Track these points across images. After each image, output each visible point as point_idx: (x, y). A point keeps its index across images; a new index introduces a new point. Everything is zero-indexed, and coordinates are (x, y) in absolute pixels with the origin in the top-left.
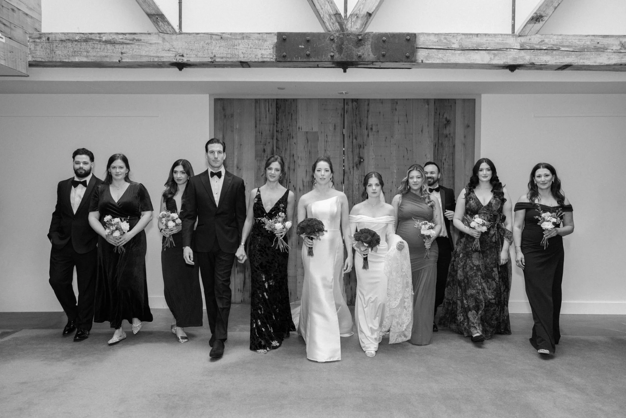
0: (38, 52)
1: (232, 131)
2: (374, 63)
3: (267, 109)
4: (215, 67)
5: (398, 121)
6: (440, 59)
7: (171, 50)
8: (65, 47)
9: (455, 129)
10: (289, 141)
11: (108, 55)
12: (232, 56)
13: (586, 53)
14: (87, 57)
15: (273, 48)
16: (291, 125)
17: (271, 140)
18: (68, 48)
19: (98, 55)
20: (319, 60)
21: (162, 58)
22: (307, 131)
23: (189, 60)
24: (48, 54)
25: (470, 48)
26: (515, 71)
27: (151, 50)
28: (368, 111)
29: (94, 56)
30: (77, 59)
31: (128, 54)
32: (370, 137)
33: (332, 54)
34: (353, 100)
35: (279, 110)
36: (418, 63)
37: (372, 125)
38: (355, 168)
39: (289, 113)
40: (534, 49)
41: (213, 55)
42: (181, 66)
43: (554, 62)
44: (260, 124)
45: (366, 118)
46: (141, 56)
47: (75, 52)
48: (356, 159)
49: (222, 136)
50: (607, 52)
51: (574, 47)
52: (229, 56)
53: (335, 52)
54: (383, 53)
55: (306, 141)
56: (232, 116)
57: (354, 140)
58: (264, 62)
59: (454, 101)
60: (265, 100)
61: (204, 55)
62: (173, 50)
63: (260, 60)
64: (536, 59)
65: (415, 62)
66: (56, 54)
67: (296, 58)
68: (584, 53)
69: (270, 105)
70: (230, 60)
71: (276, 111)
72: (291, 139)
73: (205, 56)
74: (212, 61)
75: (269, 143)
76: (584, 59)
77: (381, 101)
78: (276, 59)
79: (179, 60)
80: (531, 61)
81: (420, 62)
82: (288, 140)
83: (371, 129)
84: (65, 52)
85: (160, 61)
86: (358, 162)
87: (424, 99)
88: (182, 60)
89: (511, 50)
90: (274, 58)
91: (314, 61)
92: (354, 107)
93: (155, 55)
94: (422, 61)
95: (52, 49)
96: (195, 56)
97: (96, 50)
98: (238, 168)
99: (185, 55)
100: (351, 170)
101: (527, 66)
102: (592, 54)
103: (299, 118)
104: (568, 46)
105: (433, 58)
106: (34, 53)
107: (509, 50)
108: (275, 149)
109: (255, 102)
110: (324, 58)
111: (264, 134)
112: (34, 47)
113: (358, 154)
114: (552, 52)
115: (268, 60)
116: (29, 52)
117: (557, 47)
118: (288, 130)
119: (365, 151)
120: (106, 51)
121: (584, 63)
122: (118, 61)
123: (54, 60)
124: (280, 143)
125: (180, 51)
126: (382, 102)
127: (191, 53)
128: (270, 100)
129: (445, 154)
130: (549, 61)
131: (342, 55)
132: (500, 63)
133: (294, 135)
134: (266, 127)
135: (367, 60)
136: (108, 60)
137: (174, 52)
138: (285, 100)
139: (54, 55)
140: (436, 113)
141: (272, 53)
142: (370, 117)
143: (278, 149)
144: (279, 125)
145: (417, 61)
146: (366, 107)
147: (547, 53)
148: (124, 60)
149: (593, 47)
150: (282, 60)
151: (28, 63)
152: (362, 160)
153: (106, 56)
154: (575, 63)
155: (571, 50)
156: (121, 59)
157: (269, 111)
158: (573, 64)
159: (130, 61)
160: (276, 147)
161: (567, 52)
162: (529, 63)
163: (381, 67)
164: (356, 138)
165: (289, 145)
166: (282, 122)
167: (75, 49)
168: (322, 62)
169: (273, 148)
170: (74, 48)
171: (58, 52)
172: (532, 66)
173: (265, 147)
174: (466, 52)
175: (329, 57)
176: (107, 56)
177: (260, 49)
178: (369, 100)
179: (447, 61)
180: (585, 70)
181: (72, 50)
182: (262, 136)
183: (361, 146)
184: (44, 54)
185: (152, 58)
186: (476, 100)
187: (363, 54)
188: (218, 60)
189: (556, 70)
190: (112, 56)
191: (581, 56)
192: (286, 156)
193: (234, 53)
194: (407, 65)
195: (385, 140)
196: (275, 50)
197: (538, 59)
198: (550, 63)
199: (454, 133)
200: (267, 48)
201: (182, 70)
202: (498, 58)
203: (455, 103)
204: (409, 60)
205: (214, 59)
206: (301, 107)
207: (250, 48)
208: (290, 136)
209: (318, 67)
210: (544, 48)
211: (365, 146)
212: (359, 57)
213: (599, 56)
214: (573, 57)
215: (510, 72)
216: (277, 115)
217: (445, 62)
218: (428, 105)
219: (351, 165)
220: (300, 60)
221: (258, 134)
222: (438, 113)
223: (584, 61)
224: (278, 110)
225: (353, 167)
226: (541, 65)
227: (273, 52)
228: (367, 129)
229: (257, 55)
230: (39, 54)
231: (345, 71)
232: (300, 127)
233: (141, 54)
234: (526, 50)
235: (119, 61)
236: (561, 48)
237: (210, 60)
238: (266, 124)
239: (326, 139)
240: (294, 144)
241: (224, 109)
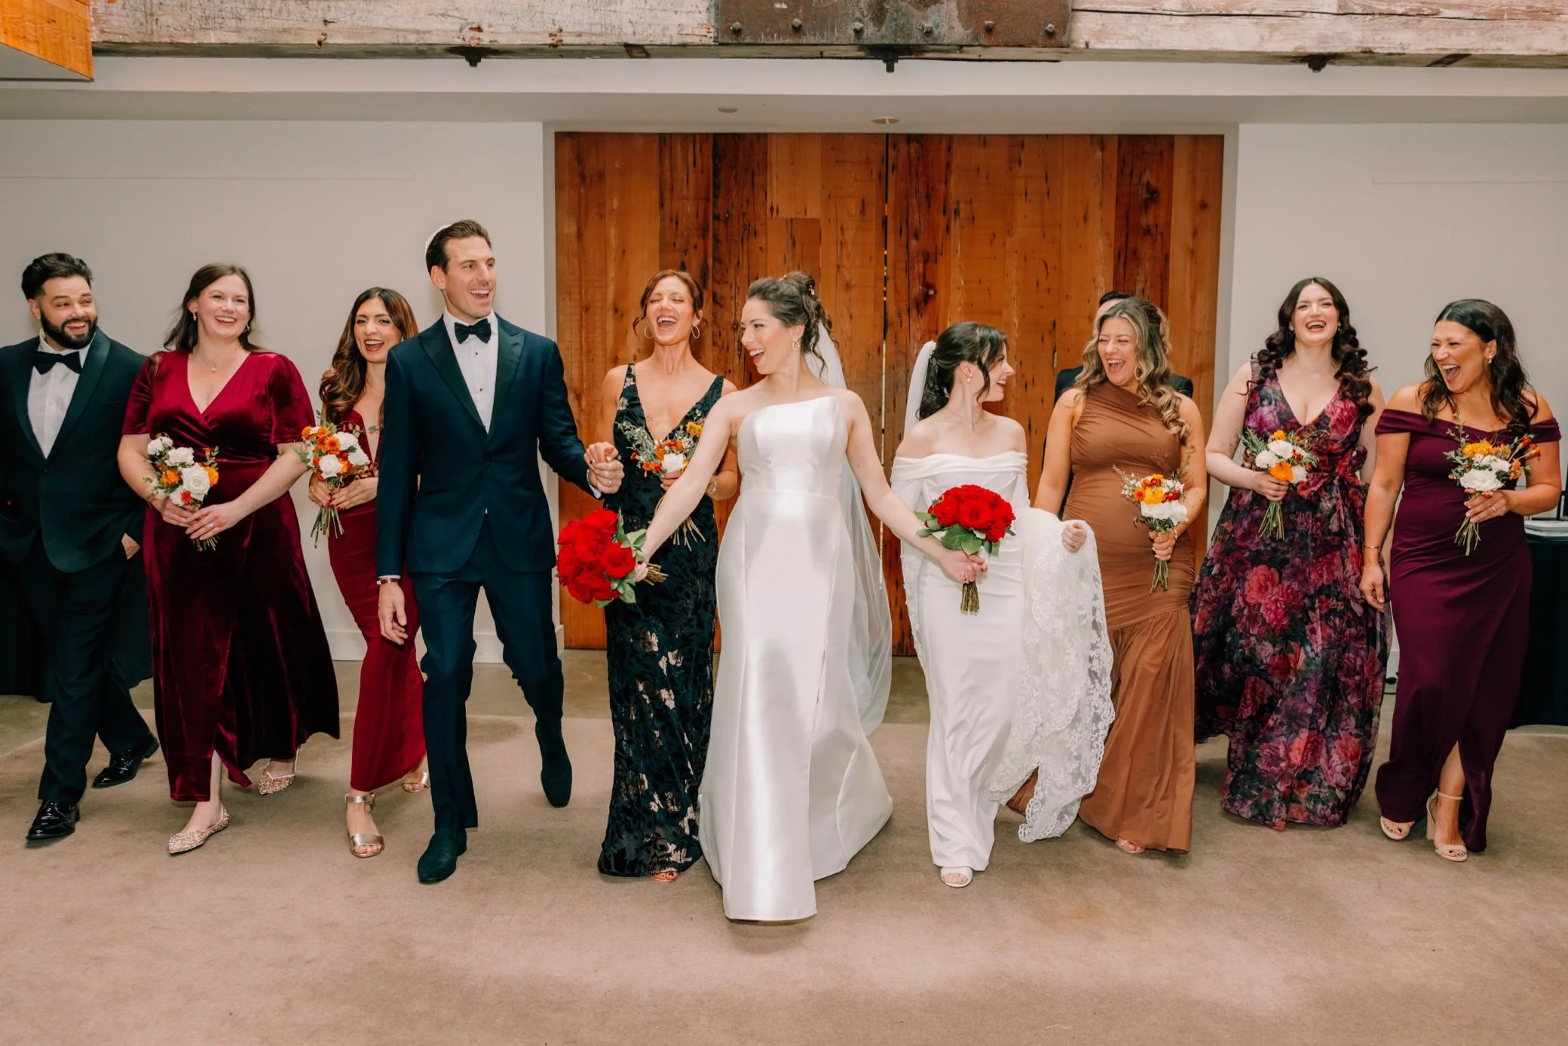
0: (115, 17)
1: (602, 216)
2: (965, 49)
3: (691, 160)
4: (561, 56)
5: (1024, 191)
6: (1131, 38)
7: (450, 13)
8: (182, 6)
9: (1169, 213)
10: (745, 240)
11: (291, 26)
12: (603, 29)
13: (1506, 23)
14: (238, 31)
15: (708, 9)
16: (751, 200)
17: (702, 240)
18: (188, 8)
19: (266, 27)
20: (825, 41)
21: (427, 35)
22: (793, 216)
23: (496, 41)
24: (141, 24)
25: (1209, 10)
26: (1323, 70)
27: (398, 14)
28: (948, 166)
29: (256, 30)
30: (213, 38)
31: (340, 25)
32: (952, 231)
33: (858, 25)
34: (909, 138)
35: (720, 162)
36: (1076, 49)
37: (958, 203)
38: (914, 313)
39: (746, 170)
40: (1373, 14)
41: (557, 27)
42: (474, 54)
43: (1424, 47)
44: (671, 199)
45: (943, 185)
46: (374, 30)
47: (207, 18)
48: (917, 289)
49: (576, 229)
50: (1559, 21)
51: (1475, 9)
52: (597, 29)
53: (866, 19)
54: (987, 22)
55: (790, 242)
56: (601, 176)
57: (913, 243)
58: (684, 45)
59: (1170, 140)
60: (685, 136)
61: (533, 26)
62: (456, 14)
63: (676, 41)
64: (1379, 38)
65: (1068, 46)
66: (159, 23)
67: (766, 35)
68: (1500, 23)
69: (697, 148)
70: (600, 41)
71: (714, 164)
72: (752, 237)
73: (536, 30)
74: (554, 42)
75: (696, 247)
76: (1500, 39)
77: (982, 141)
78: (716, 39)
79: (471, 39)
80: (1365, 45)
81: (1083, 46)
82: (743, 238)
83: (957, 212)
84: (184, 19)
85: (421, 42)
86: (922, 298)
87: (1092, 136)
88: (479, 39)
89: (1315, 15)
90: (710, 35)
91: (813, 42)
92: (913, 154)
93: (410, 26)
94: (1087, 44)
95: (148, 12)
96: (509, 29)
97: (261, 14)
98: (616, 310)
99: (484, 27)
100: (905, 316)
101: (1354, 56)
102: (1522, 26)
103: (771, 185)
104: (1460, 7)
105: (1115, 37)
106: (105, 22)
107: (1308, 15)
108: (710, 261)
109: (660, 142)
110: (838, 36)
111: (682, 226)
112: (105, 6)
113: (922, 275)
114: (1419, 21)
115: (696, 40)
116: (92, 19)
117: (1432, 9)
118: (744, 214)
119: (941, 267)
120: (285, 15)
121: (1499, 49)
122: (316, 42)
123: (156, 40)
124: (723, 248)
125: (475, 19)
126: (984, 143)
127: (500, 22)
128: (698, 139)
129: (1142, 279)
130: (1409, 45)
131: (883, 29)
132: (1284, 50)
133: (758, 228)
134: (688, 209)
135: (946, 42)
136: (289, 39)
137: (456, 20)
138: (737, 137)
139: (155, 26)
140: (1122, 171)
141: (705, 22)
142: (953, 181)
143: (717, 264)
144: (721, 202)
145: (1075, 45)
146: (943, 154)
147: (1404, 24)
148: (330, 41)
149: (1524, 8)
150: (730, 41)
151: (90, 48)
152: (931, 292)
153: (285, 31)
154: (1477, 51)
155: (1470, 15)
156: (324, 37)
157: (695, 164)
158: (1472, 52)
159: (347, 41)
160: (714, 259)
161: (1457, 21)
162: (1360, 50)
163: (982, 57)
164: (917, 237)
165: (746, 254)
166: (728, 192)
167: (207, 12)
168: (832, 45)
169: (705, 261)
170: (205, 9)
171: (165, 20)
172: (1367, 57)
173: (685, 259)
174: (1200, 19)
175: (852, 32)
176: (289, 29)
177: (676, 12)
178: (950, 137)
179: (1151, 45)
180: (1503, 65)
181: (199, 13)
182: (676, 228)
183: (928, 255)
184: (130, 25)
185: (401, 34)
186: (1225, 138)
187: (937, 27)
188: (568, 40)
189: (1429, 66)
190: (300, 29)
191: (1493, 32)
192: (738, 280)
193: (608, 21)
194: (1049, 53)
195: (991, 241)
196: (713, 15)
197: (1383, 38)
198: (1412, 50)
199: (1168, 224)
200: (693, 9)
201: (479, 64)
202: (1281, 37)
203: (1173, 147)
204: (1052, 42)
205: (559, 38)
206: (777, 156)
207: (651, 10)
208: (750, 231)
209: (822, 57)
210: (1400, 11)
211: (939, 257)
212: (927, 32)
213: (1538, 32)
214: (1473, 33)
215: (1311, 70)
216: (716, 175)
217: (1144, 48)
218: (1102, 150)
219: (904, 306)
220: (776, 42)
221: (667, 223)
222: (1127, 171)
223: (1500, 44)
224: (717, 161)
225: (909, 311)
226: (1390, 54)
227: (709, 20)
228: (944, 213)
229: (667, 29)
230: (117, 24)
231: (890, 69)
232: (775, 208)
233: (374, 25)
234: (1353, 16)
235: (320, 43)
236: (1441, 10)
237: (549, 41)
238: (687, 199)
239: (840, 237)
240: (758, 250)
241: (580, 160)
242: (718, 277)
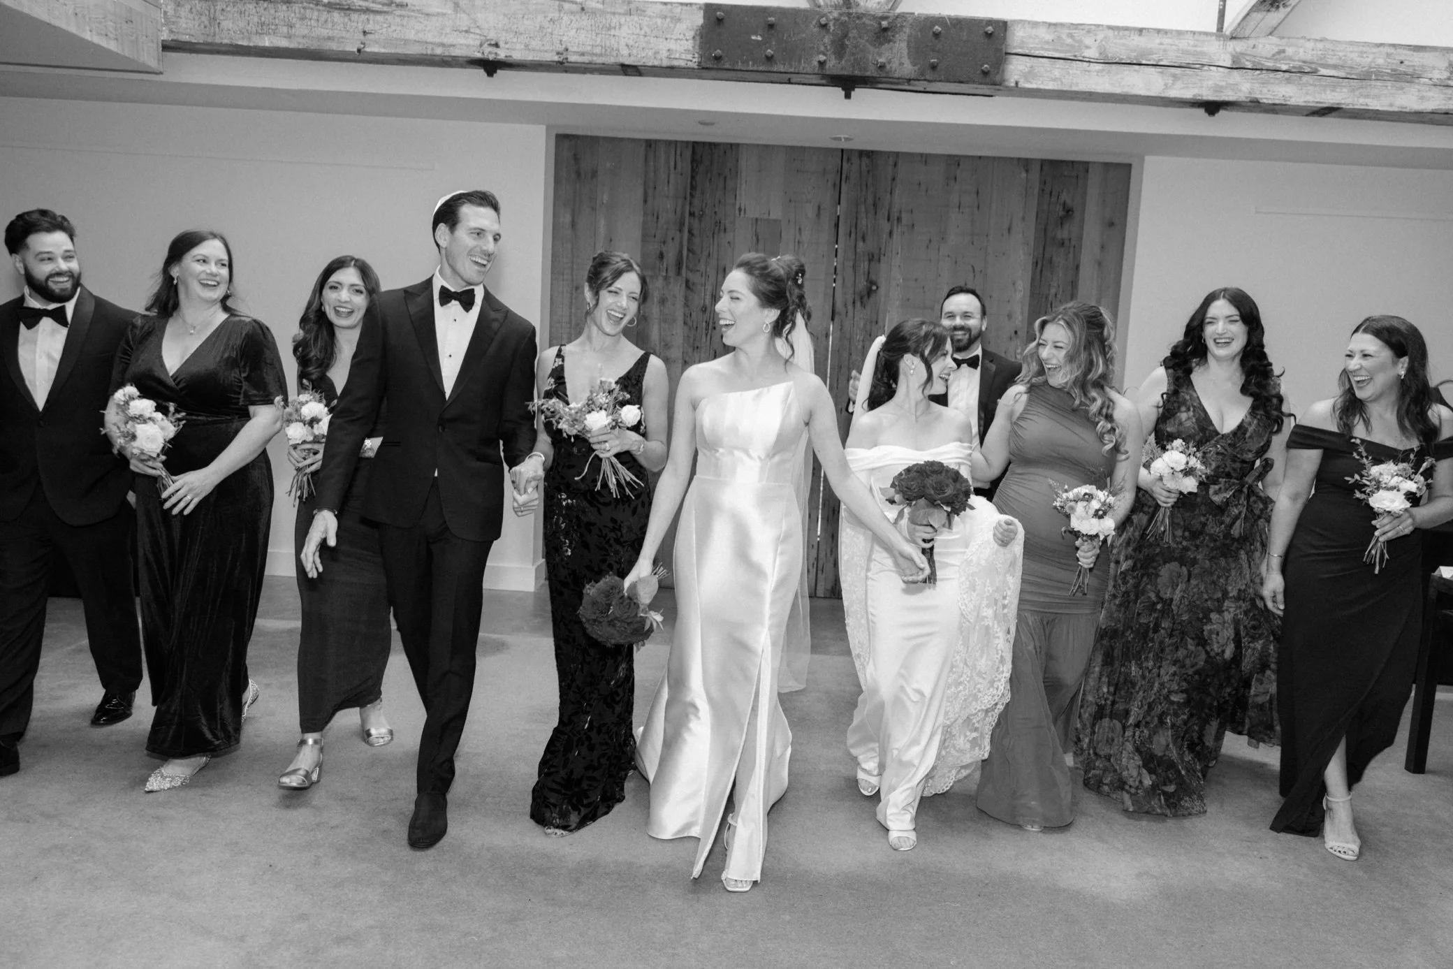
0: (184, 20)
1: (594, 209)
2: (912, 82)
3: (672, 164)
4: (566, 72)
5: (958, 205)
6: (1054, 80)
7: (472, 30)
8: (241, 13)
9: (1082, 228)
10: (716, 236)
11: (334, 35)
12: (603, 51)
13: (1373, 83)
14: (289, 37)
15: (694, 37)
16: (722, 201)
17: (678, 232)
18: (247, 15)
19: (313, 35)
20: (792, 70)
21: (451, 48)
22: (757, 215)
23: (510, 56)
24: (205, 27)
25: (1122, 59)
26: (1216, 115)
27: (428, 29)
28: (894, 179)
29: (304, 37)
30: (267, 42)
31: (377, 36)
32: (895, 236)
33: (822, 58)
34: (862, 154)
35: (697, 166)
36: (1007, 87)
37: (900, 212)
38: (858, 304)
39: (719, 174)
40: (1261, 70)
41: (564, 47)
42: (491, 67)
43: (1302, 100)
44: (654, 197)
45: (888, 196)
46: (406, 42)
47: (263, 24)
48: (862, 284)
49: (570, 219)
50: (1419, 84)
51: (1348, 70)
52: (598, 50)
53: (829, 53)
54: (932, 60)
55: (754, 238)
56: (594, 174)
57: (860, 244)
58: (672, 68)
59: (1086, 166)
60: (669, 143)
61: (543, 45)
62: (478, 31)
63: (665, 63)
64: (1265, 90)
65: (1000, 85)
66: (221, 27)
67: (743, 63)
68: (1368, 82)
69: (678, 152)
70: (600, 60)
71: (692, 167)
72: (722, 233)
73: (546, 49)
74: (561, 60)
75: (673, 239)
76: (1367, 96)
77: (924, 160)
78: (699, 63)
79: (489, 54)
80: (1253, 96)
81: (1013, 85)
82: (713, 234)
83: (899, 219)
84: (242, 24)
85: (447, 54)
86: (865, 292)
87: (1019, 159)
88: (496, 54)
89: (1212, 68)
90: (694, 60)
91: (782, 70)
92: (864, 168)
93: (437, 40)
94: (1017, 83)
95: (212, 16)
96: (523, 47)
97: (309, 23)
99: (501, 44)
100: (850, 307)
101: (1244, 104)
102: (1386, 86)
103: (740, 188)
104: (1335, 67)
105: (1041, 79)
106: (174, 23)
107: (1206, 68)
108: (684, 251)
109: (646, 147)
110: (803, 66)
111: (662, 220)
112: (175, 10)
113: (866, 273)
114: (1300, 77)
115: (682, 64)
116: (163, 20)
117: (1311, 68)
118: (715, 213)
119: (883, 266)
120: (330, 25)
121: (1367, 105)
122: (355, 50)
123: (218, 40)
124: (697, 240)
125: (492, 35)
126: (926, 162)
127: (515, 40)
128: (679, 145)
129: (1056, 285)
130: (1291, 97)
131: (843, 61)
132: (1184, 97)
133: (727, 225)
134: (667, 205)
135: (896, 75)
136: (334, 46)
137: (478, 37)
138: (712, 146)
139: (217, 29)
140: (1043, 190)
141: (691, 48)
142: (897, 192)
143: (691, 255)
144: (696, 202)
145: (1006, 83)
146: (890, 169)
147: (1287, 79)
148: (368, 49)
149: (1389, 71)
150: (711, 66)
151: (160, 45)
152: (874, 288)
153: (330, 38)
154: (1348, 105)
155: (1342, 74)
156: (362, 46)
157: (675, 168)
158: (1344, 106)
159: (383, 50)
160: (688, 249)
161: (1332, 79)
162: (1248, 100)
163: (928, 90)
164: (864, 239)
165: (716, 246)
166: (703, 193)
167: (263, 19)
168: (798, 73)
169: (681, 252)
170: (261, 16)
171: (226, 24)
172: (1254, 106)
173: (664, 249)
174: (1113, 66)
175: (816, 63)
176: (333, 37)
177: (666, 39)
178: (897, 154)
179: (1071, 87)
180: (1370, 118)
181: (256, 19)
182: (657, 222)
183: (873, 256)
184: (196, 26)
185: (430, 47)
186: (1133, 166)
187: (889, 63)
188: (573, 58)
189: (1307, 115)
190: (342, 38)
191: (1361, 90)
192: (708, 270)
193: (608, 44)
194: (985, 89)
195: (928, 247)
196: (698, 42)
197: (1269, 91)
198: (1293, 102)
199: (1080, 238)
200: (682, 36)
201: (495, 75)
202: (1182, 85)
203: (1087, 171)
204: (988, 80)
205: (564, 56)
206: (747, 163)
207: (645, 36)
208: (720, 227)
209: (789, 82)
210: (1284, 67)
211: (882, 257)
212: (880, 67)
213: (1400, 92)
214: (1345, 90)
215: (1207, 115)
216: (693, 178)
217: (1065, 89)
218: (1027, 171)
219: (850, 299)
220: (751, 69)
221: (649, 217)
222: (1048, 189)
223: (1368, 101)
224: (695, 165)
225: (854, 303)
226: (1274, 104)
227: (694, 47)
228: (889, 220)
229: (658, 53)
230: (184, 25)
231: (848, 96)
232: (743, 208)
233: (407, 37)
234: (1244, 71)
235: (359, 51)
236: (1319, 69)
237: (556, 58)
238: (668, 197)
239: (798, 236)
240: (727, 245)
241: (576, 158)
242: (691, 266)
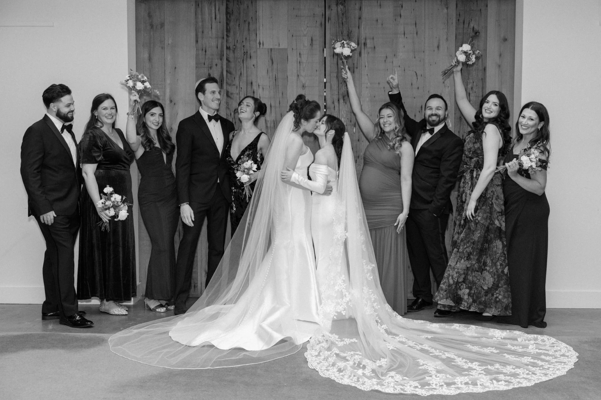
1: (163, 48)
3: (213, 16)
5: (403, 32)
9: (486, 44)
10: (245, 62)
16: (248, 38)
17: (220, 61)
22: (272, 47)
28: (360, 18)
32: (363, 55)
34: (338, 2)
35: (230, 16)
37: (366, 39)
38: (341, 101)
39: (245, 21)
44: (202, 38)
48: (343, 89)
49: (148, 55)
55: (270, 62)
56: (162, 25)
59: (485, 3)
60: (210, 2)
69: (217, 9)
71: (227, 17)
72: (249, 59)
75: (216, 65)
82: (243, 60)
83: (365, 44)
86: (345, 93)
92: (340, 12)
98: (171, 101)
100: (336, 104)
103: (259, 29)
108: (225, 73)
109: (196, 5)
111: (208, 53)
118: (244, 46)
124: (232, 65)
126: (380, 5)
128: (217, 3)
129: (471, 81)
133: (252, 54)
134: (212, 43)
138: (239, 3)
140: (459, 20)
142: (362, 27)
143: (229, 74)
144: (230, 39)
146: (357, 12)
157: (215, 18)
160: (227, 71)
165: (245, 69)
166: (235, 34)
169: (222, 73)
173: (211, 72)
178: (361, 2)
182: (205, 54)
186: (517, 1)
192: (241, 84)
199: (485, 50)
203: (487, 6)
206: (262, 13)
208: (247, 55)
211: (355, 70)
216: (227, 24)
218: (447, 8)
219: (336, 97)
221: (200, 52)
222: (461, 21)
224: (228, 17)
225: (339, 100)
228: (358, 45)
232: (262, 42)
238: (212, 38)
239: (299, 59)
240: (252, 66)
241: (150, 16)
242: (229, 82)
